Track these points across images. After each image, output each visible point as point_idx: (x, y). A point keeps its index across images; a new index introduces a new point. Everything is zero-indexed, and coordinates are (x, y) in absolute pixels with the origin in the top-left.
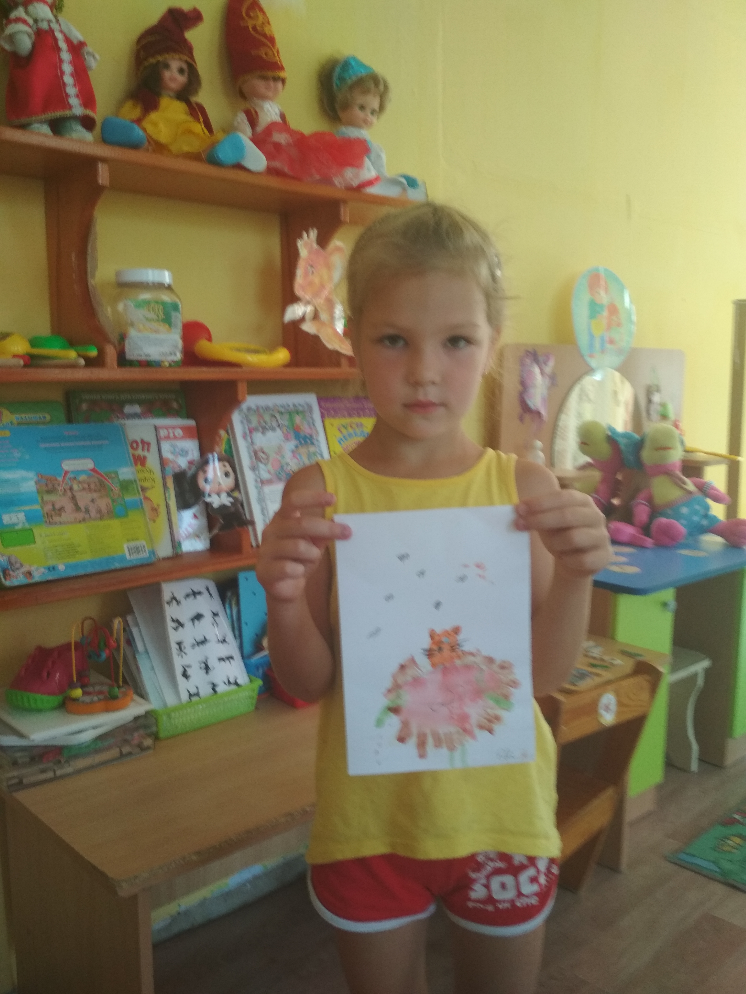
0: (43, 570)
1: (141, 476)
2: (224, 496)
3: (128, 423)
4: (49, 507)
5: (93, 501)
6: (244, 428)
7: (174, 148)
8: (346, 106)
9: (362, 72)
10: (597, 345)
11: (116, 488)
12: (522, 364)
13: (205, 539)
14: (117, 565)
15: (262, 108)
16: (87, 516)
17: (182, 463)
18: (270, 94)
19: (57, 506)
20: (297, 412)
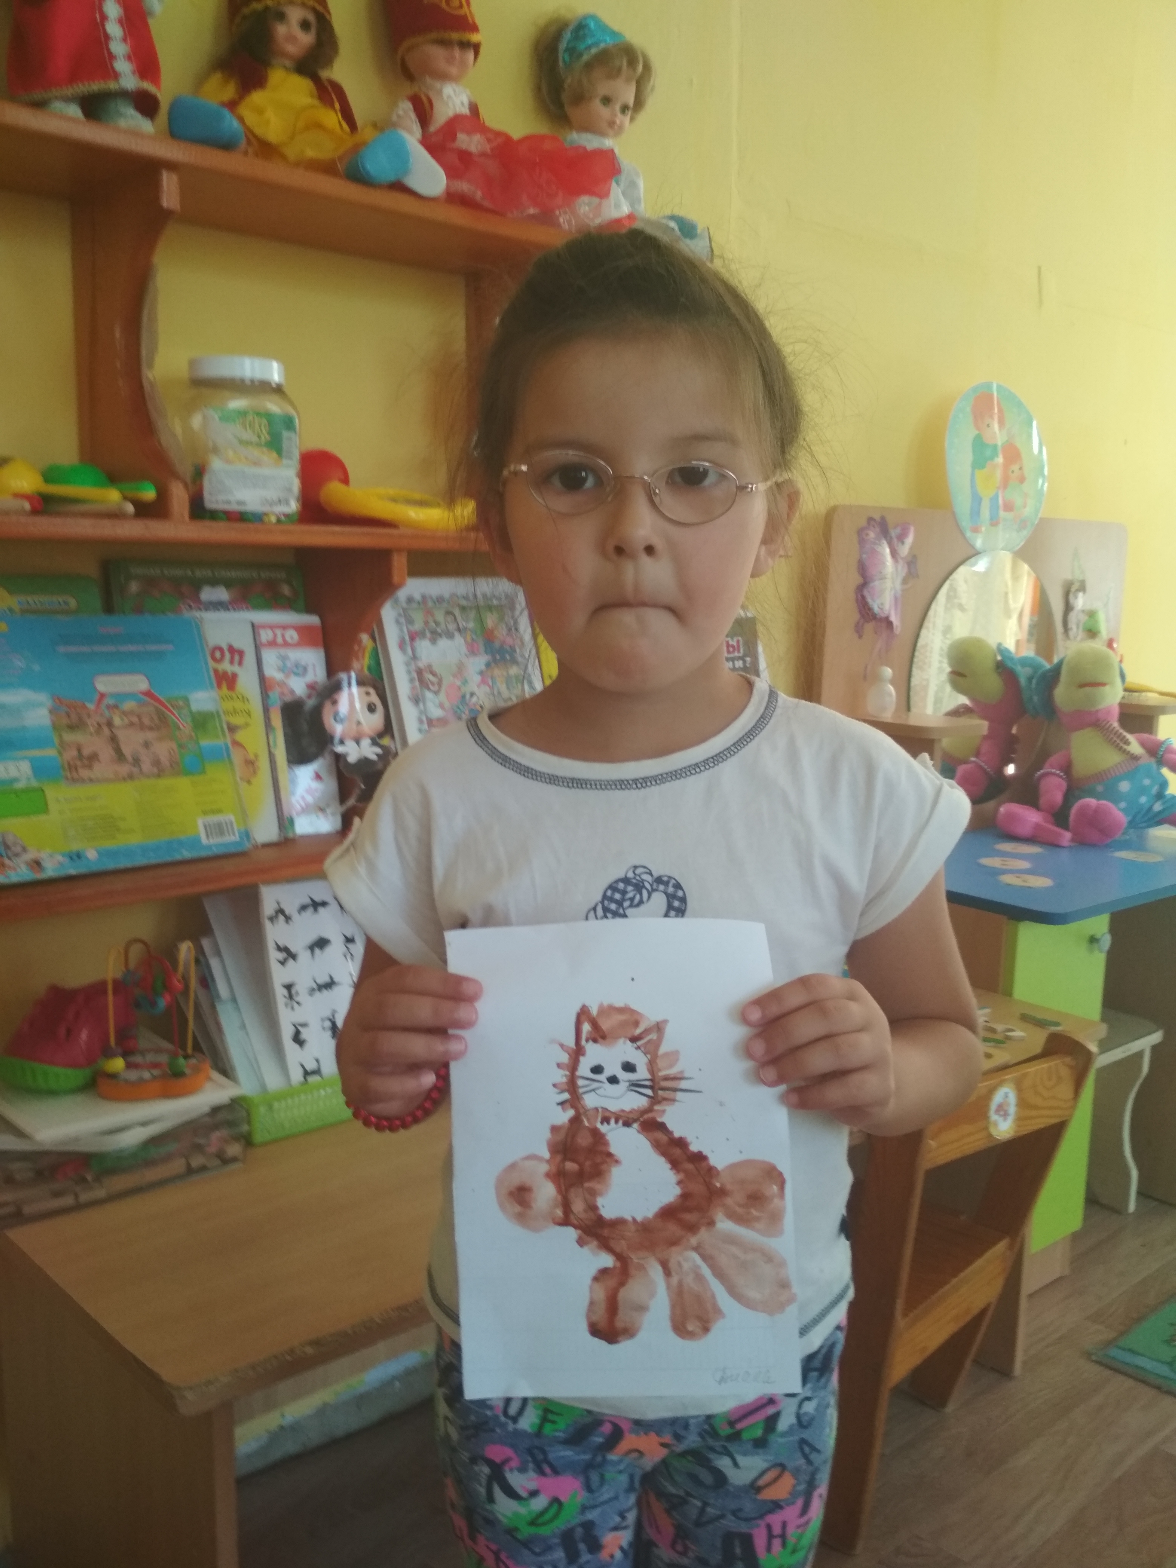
0: (60, 858)
1: (228, 705)
2: (366, 742)
3: (208, 616)
4: (72, 753)
5: (147, 745)
6: (401, 630)
7: (291, 152)
8: (580, 98)
9: (609, 41)
10: (985, 513)
11: (186, 726)
12: (862, 541)
13: (333, 814)
14: (187, 854)
15: (440, 92)
16: (135, 770)
17: (298, 687)
18: (454, 71)
19: (86, 752)
20: (490, 608)
